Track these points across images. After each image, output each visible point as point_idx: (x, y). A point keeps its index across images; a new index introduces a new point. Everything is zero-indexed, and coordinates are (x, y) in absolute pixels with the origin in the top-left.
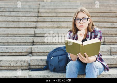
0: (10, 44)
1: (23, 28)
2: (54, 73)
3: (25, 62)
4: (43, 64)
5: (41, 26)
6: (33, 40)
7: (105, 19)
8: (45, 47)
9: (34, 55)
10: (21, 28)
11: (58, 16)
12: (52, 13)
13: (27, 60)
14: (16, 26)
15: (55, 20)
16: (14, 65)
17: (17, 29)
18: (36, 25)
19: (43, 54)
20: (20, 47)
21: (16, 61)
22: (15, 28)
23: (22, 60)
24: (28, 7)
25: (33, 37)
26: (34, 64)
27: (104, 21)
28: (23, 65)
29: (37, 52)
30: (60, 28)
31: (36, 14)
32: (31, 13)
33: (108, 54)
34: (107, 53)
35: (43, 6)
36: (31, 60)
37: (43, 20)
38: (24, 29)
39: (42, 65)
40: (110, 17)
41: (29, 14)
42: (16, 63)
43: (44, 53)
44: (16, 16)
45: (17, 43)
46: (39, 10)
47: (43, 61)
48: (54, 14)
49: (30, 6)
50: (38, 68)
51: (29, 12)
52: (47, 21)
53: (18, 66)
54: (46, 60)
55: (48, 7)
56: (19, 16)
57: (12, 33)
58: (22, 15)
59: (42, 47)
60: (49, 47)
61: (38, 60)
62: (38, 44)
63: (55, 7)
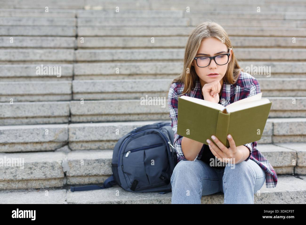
0: (9, 121)
1: (38, 79)
2: (134, 194)
3: (53, 167)
4: (102, 172)
5: (88, 72)
6: (68, 110)
7: (249, 52)
8: (104, 127)
9: (74, 148)
10: (32, 79)
11: (127, 46)
12: (112, 38)
13: (60, 162)
14: (21, 73)
15: (122, 57)
16: (25, 177)
17: (22, 82)
18: (73, 71)
19: (98, 144)
20: (37, 129)
21: (31, 166)
22: (17, 79)
23: (45, 163)
24: (46, 23)
25: (68, 102)
26: (78, 172)
27: (249, 57)
28: (49, 176)
29: (83, 142)
30: (137, 77)
31: (71, 42)
32: (58, 38)
33: (265, 142)
34: (265, 140)
35: (87, 22)
36: (70, 162)
37: (91, 57)
38: (41, 82)
39: (100, 174)
40: (261, 47)
41: (53, 40)
42: (29, 172)
43: (100, 144)
44: (17, 48)
45: (27, 118)
46: (77, 31)
47: (102, 164)
48: (118, 42)
49: (52, 21)
50: (89, 184)
51: (52, 36)
52: (102, 58)
53: (36, 180)
54: (109, 160)
55: (100, 22)
56: (26, 48)
57: (9, 93)
58: (32, 45)
59: (96, 128)
60: (114, 127)
61: (89, 160)
62: (82, 119)
63: (119, 24)
